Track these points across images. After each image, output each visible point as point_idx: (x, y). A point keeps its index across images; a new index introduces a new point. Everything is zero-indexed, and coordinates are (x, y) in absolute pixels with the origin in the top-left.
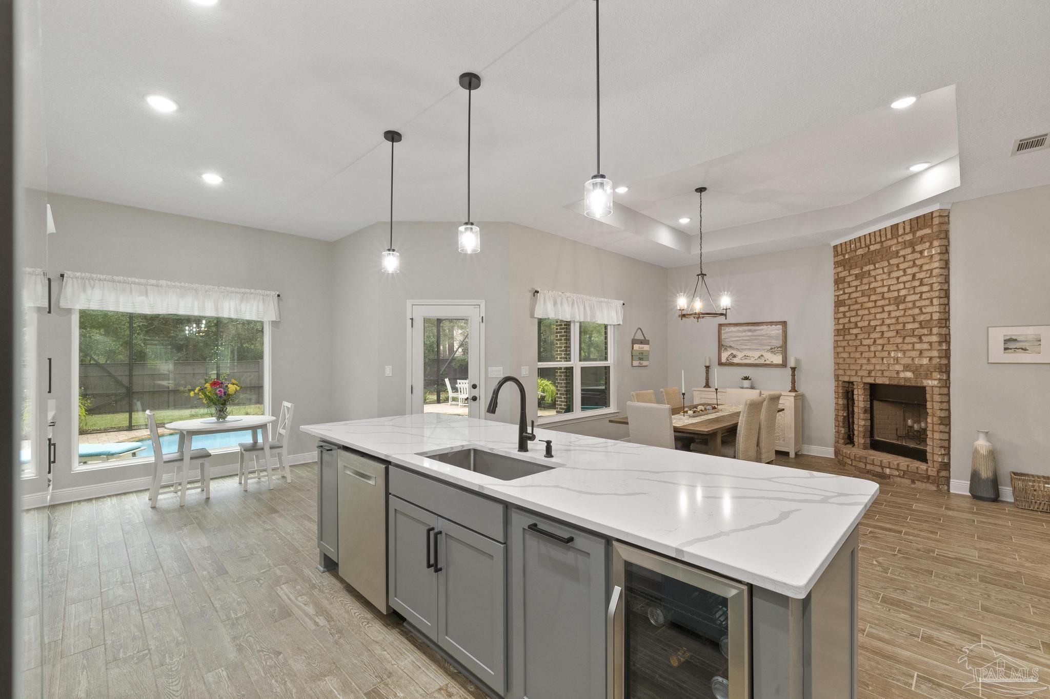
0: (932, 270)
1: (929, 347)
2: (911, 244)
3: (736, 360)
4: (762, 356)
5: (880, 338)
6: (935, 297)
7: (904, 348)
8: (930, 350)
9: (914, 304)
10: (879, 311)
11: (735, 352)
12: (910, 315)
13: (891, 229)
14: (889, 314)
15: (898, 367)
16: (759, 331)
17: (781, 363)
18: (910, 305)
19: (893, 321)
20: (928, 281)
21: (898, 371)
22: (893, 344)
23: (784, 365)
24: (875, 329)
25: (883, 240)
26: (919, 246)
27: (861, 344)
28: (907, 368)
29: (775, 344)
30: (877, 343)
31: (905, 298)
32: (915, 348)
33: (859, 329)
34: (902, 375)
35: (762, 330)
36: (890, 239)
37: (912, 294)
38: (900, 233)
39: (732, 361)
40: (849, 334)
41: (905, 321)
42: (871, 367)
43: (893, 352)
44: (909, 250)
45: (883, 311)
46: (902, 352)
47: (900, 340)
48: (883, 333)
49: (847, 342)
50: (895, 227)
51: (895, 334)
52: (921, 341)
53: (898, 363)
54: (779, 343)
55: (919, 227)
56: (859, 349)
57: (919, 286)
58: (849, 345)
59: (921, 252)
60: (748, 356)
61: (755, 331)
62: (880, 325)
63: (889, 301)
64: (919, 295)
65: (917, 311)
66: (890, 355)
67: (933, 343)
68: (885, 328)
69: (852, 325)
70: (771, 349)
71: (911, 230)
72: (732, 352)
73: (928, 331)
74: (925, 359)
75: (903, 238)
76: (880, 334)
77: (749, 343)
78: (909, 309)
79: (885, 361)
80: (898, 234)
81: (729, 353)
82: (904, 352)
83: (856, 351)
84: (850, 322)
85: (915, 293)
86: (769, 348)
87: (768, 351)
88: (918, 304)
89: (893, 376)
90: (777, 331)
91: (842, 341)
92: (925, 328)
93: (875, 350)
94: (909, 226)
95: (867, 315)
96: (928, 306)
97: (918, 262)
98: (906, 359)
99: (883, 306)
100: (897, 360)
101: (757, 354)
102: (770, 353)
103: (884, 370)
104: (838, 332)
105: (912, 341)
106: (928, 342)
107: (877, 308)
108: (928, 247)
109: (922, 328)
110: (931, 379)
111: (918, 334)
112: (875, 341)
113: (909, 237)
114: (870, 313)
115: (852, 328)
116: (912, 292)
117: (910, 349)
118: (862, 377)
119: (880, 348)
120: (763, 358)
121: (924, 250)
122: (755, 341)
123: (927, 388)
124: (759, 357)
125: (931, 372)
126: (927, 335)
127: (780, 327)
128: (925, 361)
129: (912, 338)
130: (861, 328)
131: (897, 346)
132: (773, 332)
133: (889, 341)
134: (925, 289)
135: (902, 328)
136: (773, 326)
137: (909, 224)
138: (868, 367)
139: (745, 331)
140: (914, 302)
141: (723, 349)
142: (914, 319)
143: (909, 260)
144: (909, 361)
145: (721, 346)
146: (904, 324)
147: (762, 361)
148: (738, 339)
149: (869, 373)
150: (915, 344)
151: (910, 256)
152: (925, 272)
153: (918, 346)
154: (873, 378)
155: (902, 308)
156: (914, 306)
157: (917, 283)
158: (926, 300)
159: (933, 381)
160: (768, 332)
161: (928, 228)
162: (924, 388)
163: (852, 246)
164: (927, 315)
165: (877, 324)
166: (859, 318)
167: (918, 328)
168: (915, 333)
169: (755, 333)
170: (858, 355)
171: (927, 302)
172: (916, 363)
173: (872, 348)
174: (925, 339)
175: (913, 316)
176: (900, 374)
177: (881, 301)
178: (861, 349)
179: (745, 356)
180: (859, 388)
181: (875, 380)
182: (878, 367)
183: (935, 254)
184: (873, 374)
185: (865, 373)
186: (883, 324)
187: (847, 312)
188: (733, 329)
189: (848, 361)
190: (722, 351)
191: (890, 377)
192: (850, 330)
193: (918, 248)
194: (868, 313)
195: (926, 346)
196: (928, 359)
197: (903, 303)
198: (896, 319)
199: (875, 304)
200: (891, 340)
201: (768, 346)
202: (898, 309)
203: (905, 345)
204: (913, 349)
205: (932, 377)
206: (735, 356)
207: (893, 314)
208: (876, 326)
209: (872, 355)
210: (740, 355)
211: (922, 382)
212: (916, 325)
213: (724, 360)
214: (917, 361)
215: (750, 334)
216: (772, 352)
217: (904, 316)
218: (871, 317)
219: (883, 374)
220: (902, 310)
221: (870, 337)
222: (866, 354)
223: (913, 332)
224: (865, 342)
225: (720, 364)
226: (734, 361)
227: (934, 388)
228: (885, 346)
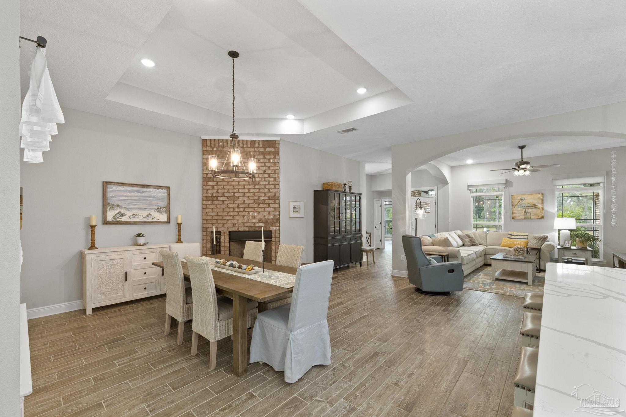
0: (275, 170)
1: (274, 210)
2: (263, 153)
3: (123, 219)
4: (150, 214)
5: (243, 204)
6: (277, 185)
7: (259, 210)
8: (274, 211)
9: (265, 187)
10: (241, 188)
11: (123, 211)
12: (262, 192)
13: (251, 142)
14: (249, 190)
15: (254, 221)
16: (147, 193)
17: (166, 220)
18: (262, 187)
19: (252, 194)
20: (273, 175)
21: (254, 223)
22: (252, 207)
23: (168, 222)
24: (239, 198)
25: (245, 146)
26: (267, 156)
27: (227, 207)
28: (260, 221)
29: (161, 205)
30: (240, 206)
31: (259, 182)
32: (266, 210)
33: (226, 197)
34: (257, 225)
35: (150, 192)
36: (249, 147)
37: (264, 181)
38: (256, 146)
39: (119, 220)
40: (217, 200)
41: (259, 195)
42: (235, 221)
43: (251, 212)
44: (262, 157)
45: (244, 188)
46: (257, 212)
47: (256, 206)
48: (244, 201)
49: (215, 205)
50: (253, 142)
51: (253, 202)
52: (269, 207)
53: (255, 218)
54: (164, 204)
55: (268, 146)
56: (225, 210)
57: (268, 177)
58: (217, 207)
59: (269, 160)
60: (136, 215)
61: (143, 192)
62: (242, 196)
63: (249, 183)
64: (268, 182)
65: (266, 190)
66: (249, 214)
67: (276, 208)
68: (245, 198)
69: (220, 195)
70: (158, 208)
71: (263, 146)
72: (120, 210)
73: (273, 201)
74: (271, 216)
75: (258, 149)
76: (243, 201)
77: (138, 203)
78: (262, 189)
79: (245, 217)
80: (255, 146)
81: (116, 212)
82: (259, 212)
83: (223, 211)
84: (218, 192)
85: (265, 181)
86: (156, 207)
87: (155, 210)
88: (267, 187)
89: (251, 226)
90: (162, 194)
91: (211, 204)
92: (271, 200)
93: (239, 211)
94: (262, 144)
95: (232, 189)
96: (273, 188)
97: (267, 164)
98: (260, 216)
99: (244, 185)
100: (254, 217)
101: (145, 213)
102: (156, 212)
103: (245, 223)
104: (206, 199)
105: (264, 206)
106: (273, 207)
107: (240, 186)
108: (273, 158)
109: (270, 199)
110: (275, 226)
111: (267, 203)
112: (238, 205)
113: (262, 150)
114: (234, 188)
115: (220, 197)
116: (264, 180)
117: (262, 210)
118: (228, 228)
119: (242, 210)
120: (151, 216)
121: (271, 159)
122: (144, 201)
123: (273, 231)
124: (147, 216)
125: (275, 223)
126: (273, 203)
127: (165, 191)
128: (271, 217)
129: (264, 205)
130: (227, 197)
131: (254, 209)
132: (160, 195)
133: (249, 205)
134: (271, 179)
135: (258, 199)
136: (160, 190)
137: (262, 142)
138: (232, 221)
139: (133, 191)
140: (265, 185)
141: (109, 208)
142: (265, 194)
143: (261, 162)
144: (262, 217)
145: (106, 204)
146: (259, 197)
147: (150, 219)
148: (126, 198)
149: (233, 225)
150: (266, 208)
151: (262, 160)
152: (271, 171)
153: (267, 209)
154: (237, 228)
155: (257, 188)
156: (265, 188)
157: (266, 176)
158: (272, 185)
159: (276, 227)
160: (155, 194)
161: (273, 148)
162: (271, 231)
163: (220, 144)
164: (272, 193)
165: (240, 195)
166: (226, 191)
167: (267, 200)
168: (266, 202)
169: (144, 194)
170: (225, 214)
171: (273, 186)
172: (266, 218)
173: (236, 210)
174: (271, 205)
175: (265, 193)
176: (256, 225)
177: (243, 182)
178: (228, 210)
179: (134, 214)
180: (225, 234)
181: (238, 229)
182: (240, 221)
183: (277, 162)
184: (237, 225)
185: (231, 225)
186: (244, 195)
187: (215, 185)
188: (120, 188)
189: (216, 218)
190: (108, 210)
191: (249, 227)
192: (218, 198)
193: (267, 157)
194: (233, 188)
195: (272, 209)
196: (273, 216)
197: (258, 185)
198: (253, 193)
199: (239, 183)
200: (250, 205)
201: (156, 206)
202: (255, 188)
203: (259, 208)
204: (265, 211)
205: (275, 225)
206: (122, 215)
207: (251, 191)
208: (239, 196)
209: (236, 214)
210: (128, 214)
211: (270, 228)
212: (266, 198)
213: (110, 218)
214: (266, 217)
215: (139, 194)
216: (158, 211)
217: (259, 192)
218: (235, 191)
219: (244, 225)
220: (257, 189)
221: (235, 203)
222: (231, 213)
223: (265, 201)
224: (231, 206)
225: (105, 222)
226: (121, 220)
227: (276, 231)
228: (246, 209)
